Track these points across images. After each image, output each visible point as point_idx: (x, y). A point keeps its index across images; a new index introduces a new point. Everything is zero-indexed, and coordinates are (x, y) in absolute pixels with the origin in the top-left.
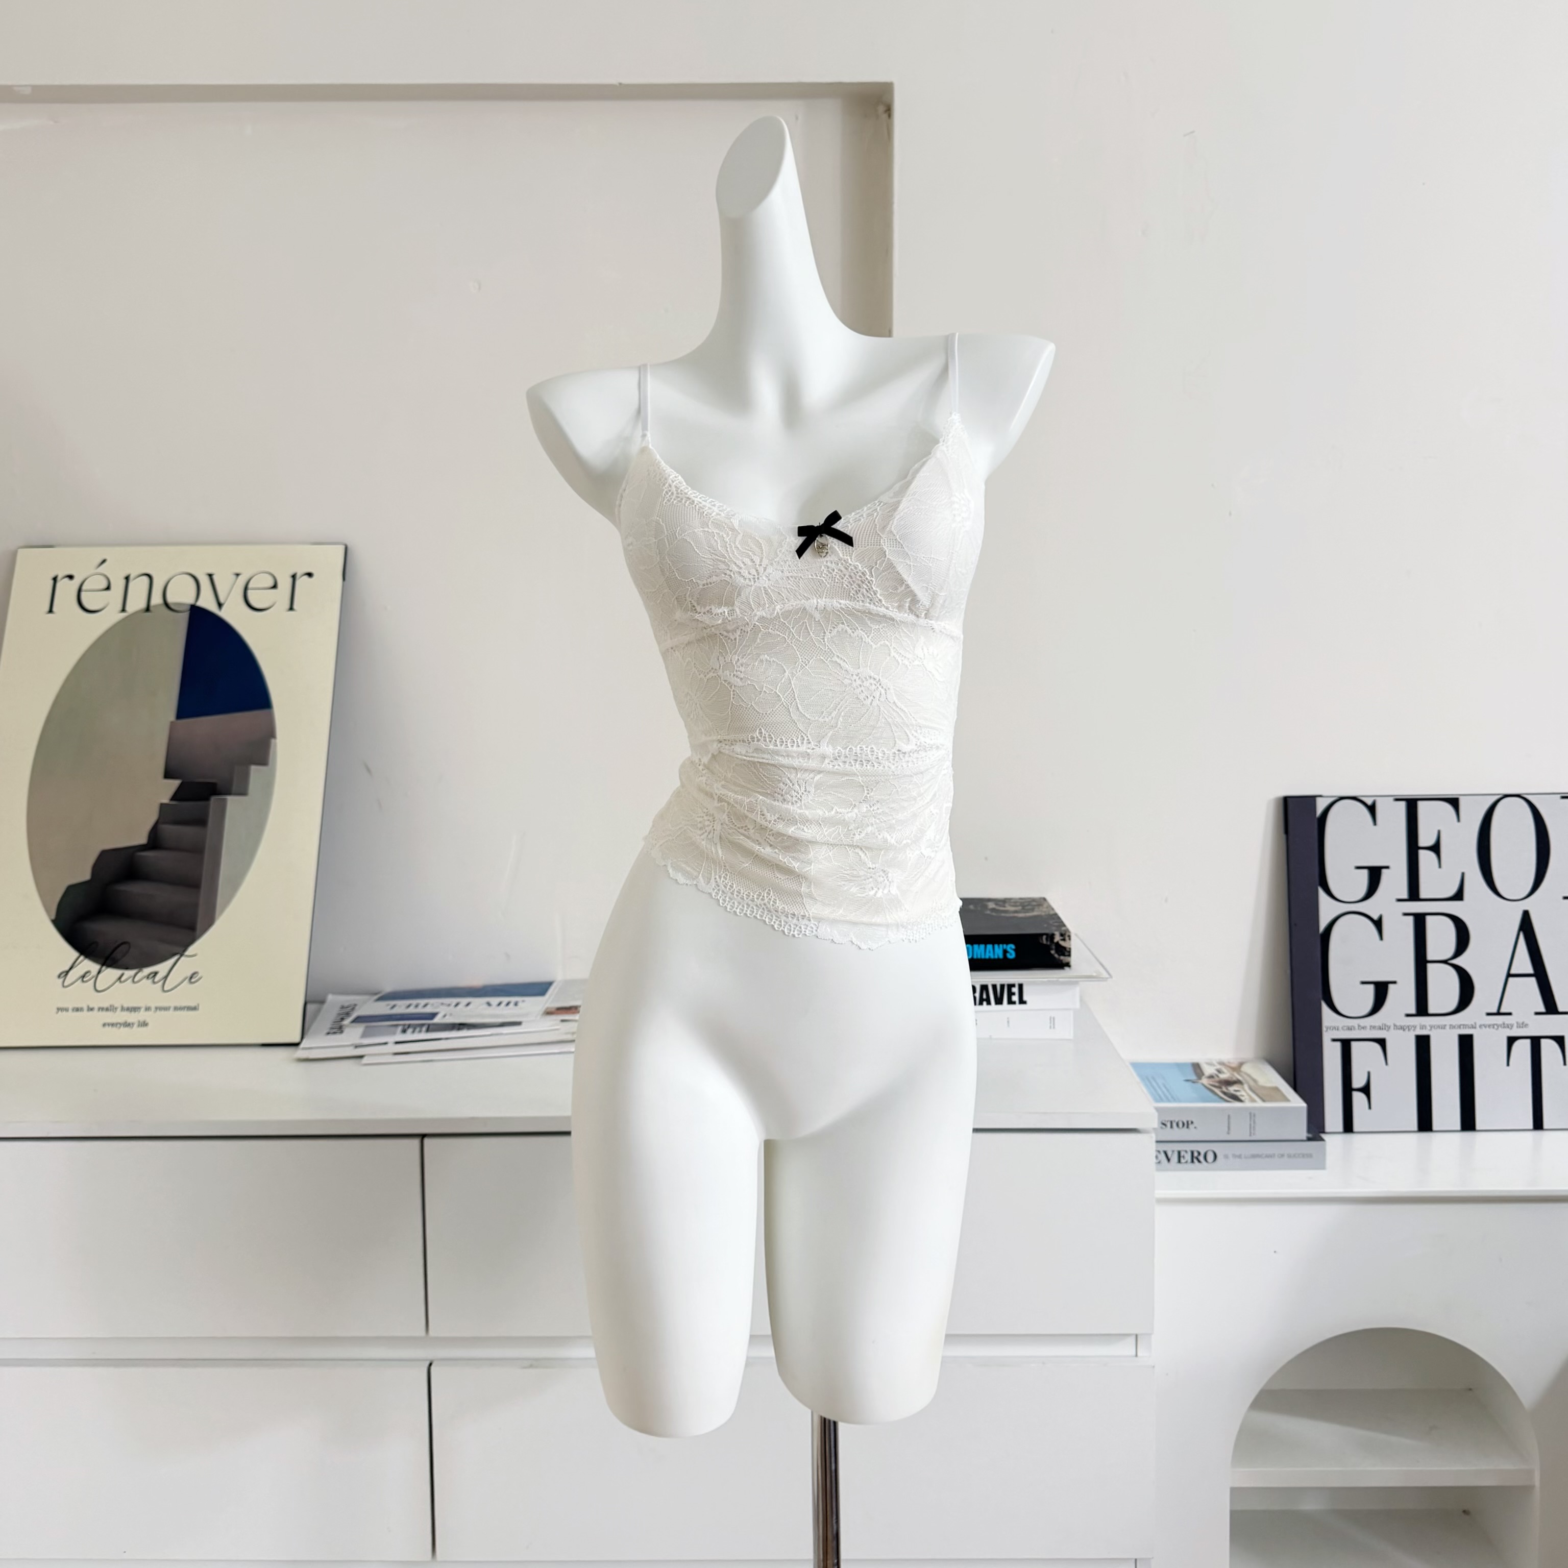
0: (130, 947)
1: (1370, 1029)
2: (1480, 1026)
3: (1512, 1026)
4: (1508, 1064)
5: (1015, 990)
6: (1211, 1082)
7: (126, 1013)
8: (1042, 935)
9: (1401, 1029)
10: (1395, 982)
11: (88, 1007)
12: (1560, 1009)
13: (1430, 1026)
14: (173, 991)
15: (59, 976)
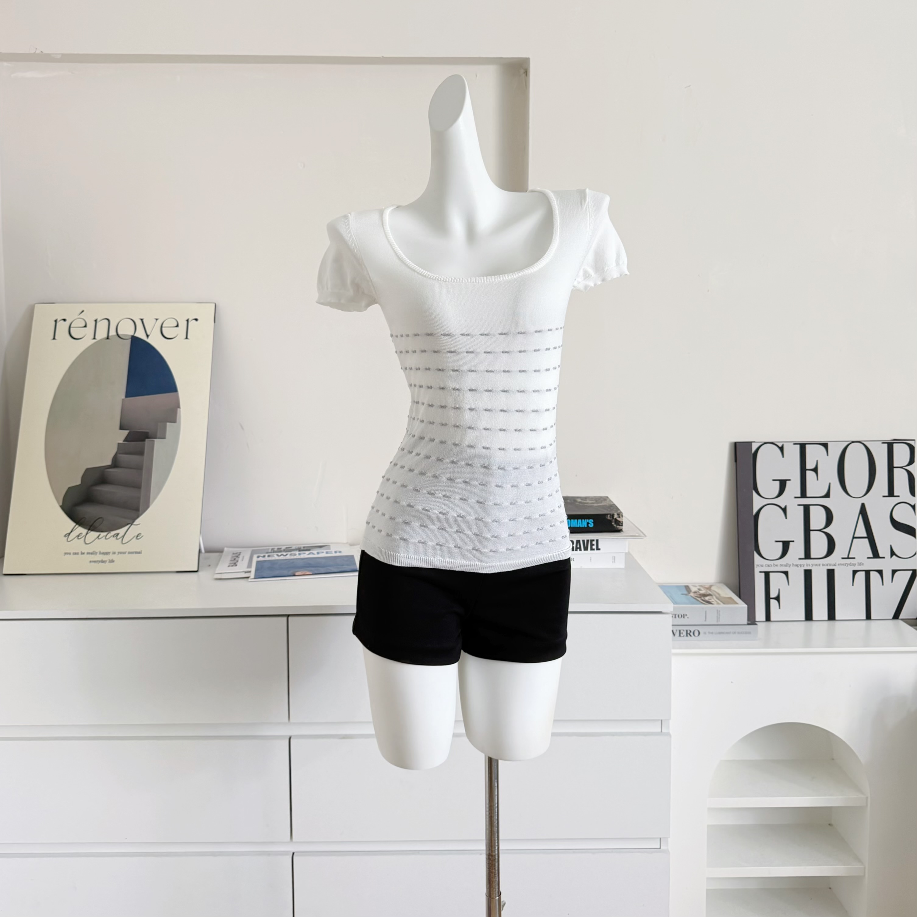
0: (103, 520)
1: (780, 566)
2: (839, 565)
3: (855, 565)
4: (853, 585)
5: (594, 543)
6: (695, 595)
7: (101, 555)
8: (608, 514)
9: (796, 566)
10: (793, 541)
11: (81, 552)
12: (881, 555)
13: (812, 564)
14: (126, 544)
15: (65, 536)
